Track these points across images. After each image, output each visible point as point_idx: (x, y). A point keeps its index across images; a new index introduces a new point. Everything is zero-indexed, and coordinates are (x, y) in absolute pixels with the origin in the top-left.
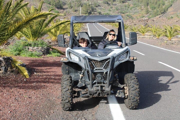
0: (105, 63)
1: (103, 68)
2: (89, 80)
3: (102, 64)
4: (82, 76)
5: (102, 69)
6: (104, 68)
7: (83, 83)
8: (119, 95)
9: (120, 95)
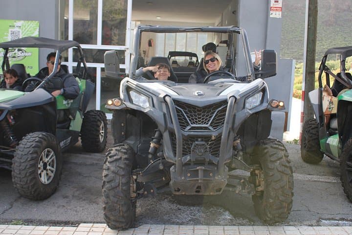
0: (213, 113)
1: (209, 124)
2: (175, 154)
3: (207, 116)
4: (157, 146)
5: (206, 128)
6: (211, 125)
7: (159, 161)
8: (242, 190)
9: (244, 189)
